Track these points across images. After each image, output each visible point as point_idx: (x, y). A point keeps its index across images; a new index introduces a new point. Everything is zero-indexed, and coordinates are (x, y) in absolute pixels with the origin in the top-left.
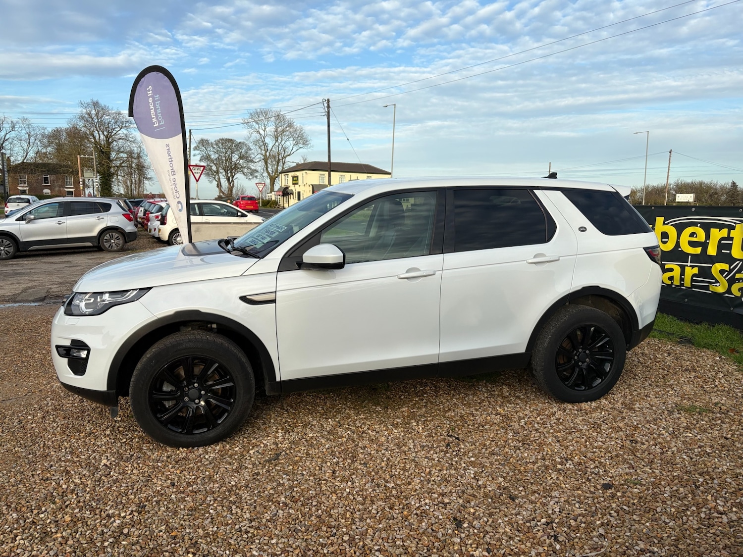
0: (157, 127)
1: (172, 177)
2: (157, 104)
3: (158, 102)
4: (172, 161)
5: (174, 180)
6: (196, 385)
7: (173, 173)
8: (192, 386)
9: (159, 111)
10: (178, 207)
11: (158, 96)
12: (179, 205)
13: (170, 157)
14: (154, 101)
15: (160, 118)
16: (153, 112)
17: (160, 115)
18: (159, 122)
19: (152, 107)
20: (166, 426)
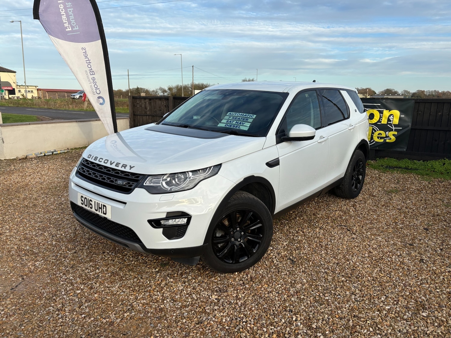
0: (69, 32)
1: (91, 77)
2: (70, 11)
4: (90, 63)
5: (94, 79)
6: (238, 229)
7: (92, 72)
8: (235, 230)
9: (72, 17)
10: (98, 101)
11: (70, 4)
12: (100, 99)
13: (87, 59)
14: (65, 8)
15: (74, 24)
16: (64, 17)
17: (73, 21)
18: (72, 27)
19: (63, 13)
20: (223, 260)
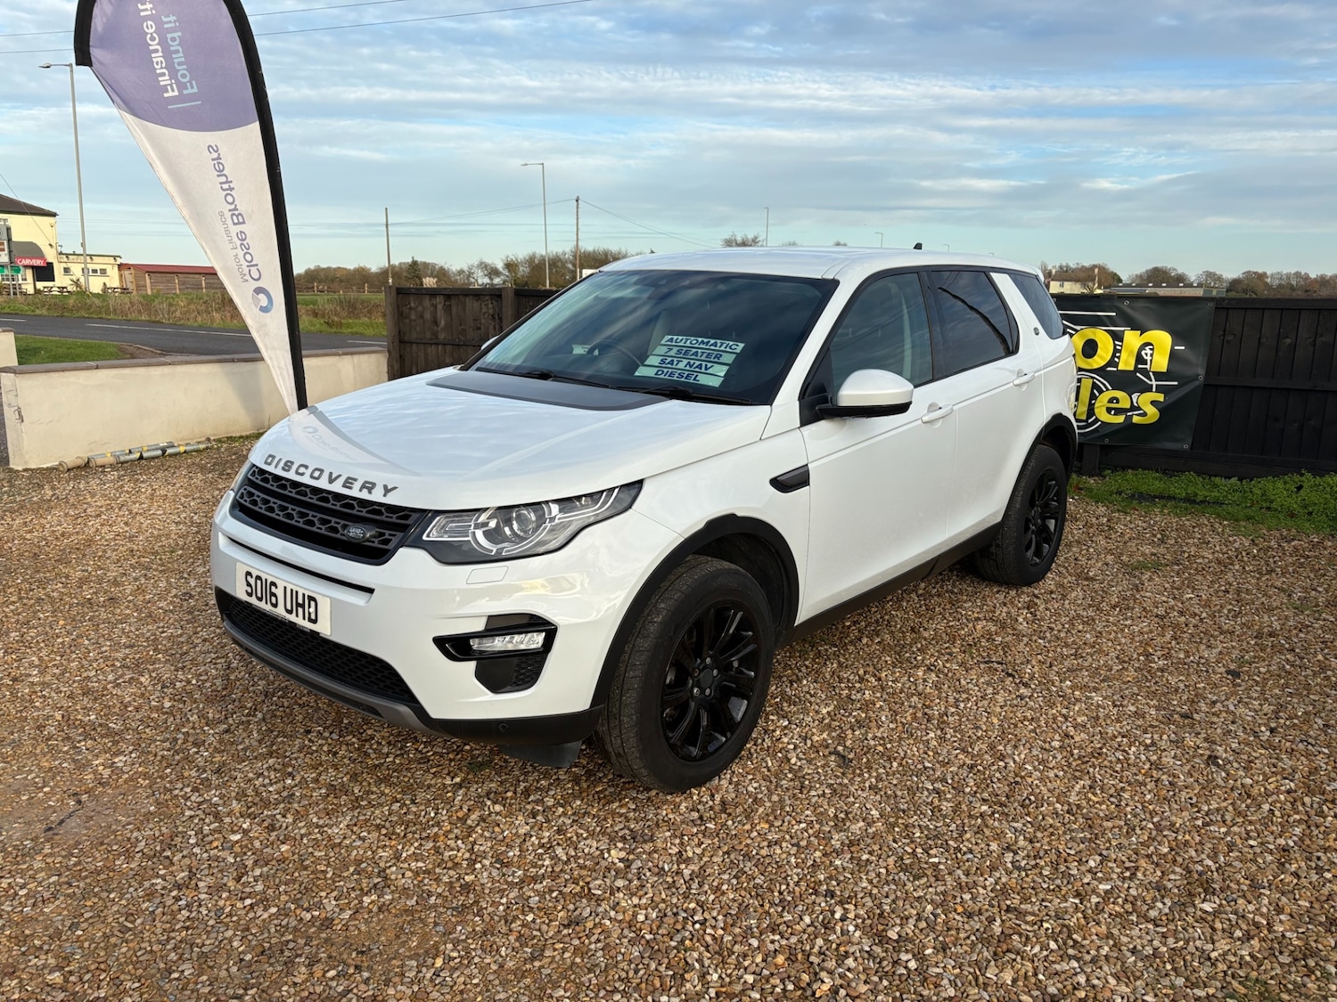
0: (174, 100)
1: (234, 230)
2: (174, 40)
3: (176, 35)
4: (231, 189)
5: (242, 237)
6: (708, 660)
7: (238, 218)
8: (703, 665)
9: (179, 58)
10: (256, 301)
12: (262, 296)
13: (224, 179)
14: (161, 31)
15: (184, 76)
16: (158, 58)
17: (182, 69)
18: (181, 86)
19: (154, 45)
